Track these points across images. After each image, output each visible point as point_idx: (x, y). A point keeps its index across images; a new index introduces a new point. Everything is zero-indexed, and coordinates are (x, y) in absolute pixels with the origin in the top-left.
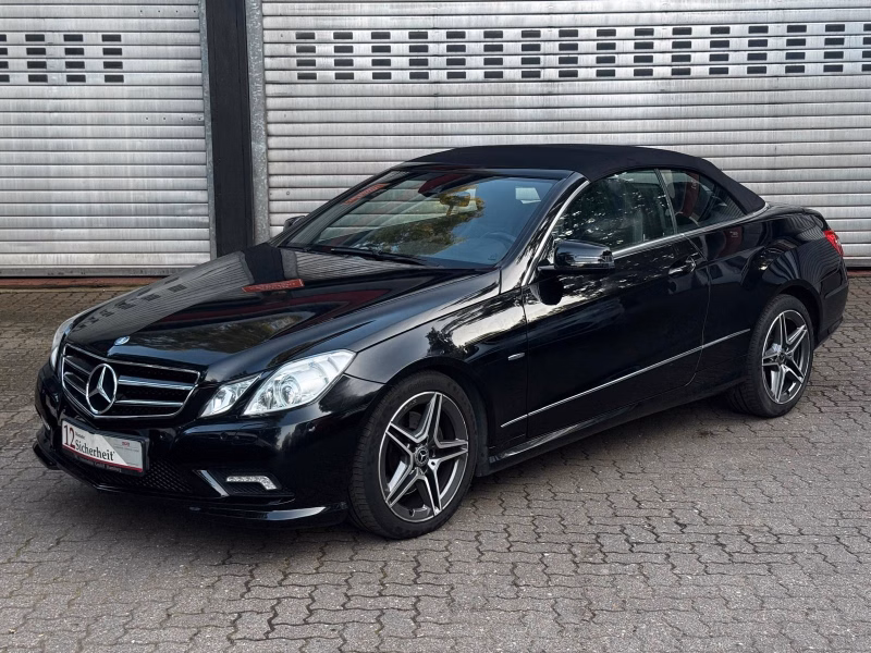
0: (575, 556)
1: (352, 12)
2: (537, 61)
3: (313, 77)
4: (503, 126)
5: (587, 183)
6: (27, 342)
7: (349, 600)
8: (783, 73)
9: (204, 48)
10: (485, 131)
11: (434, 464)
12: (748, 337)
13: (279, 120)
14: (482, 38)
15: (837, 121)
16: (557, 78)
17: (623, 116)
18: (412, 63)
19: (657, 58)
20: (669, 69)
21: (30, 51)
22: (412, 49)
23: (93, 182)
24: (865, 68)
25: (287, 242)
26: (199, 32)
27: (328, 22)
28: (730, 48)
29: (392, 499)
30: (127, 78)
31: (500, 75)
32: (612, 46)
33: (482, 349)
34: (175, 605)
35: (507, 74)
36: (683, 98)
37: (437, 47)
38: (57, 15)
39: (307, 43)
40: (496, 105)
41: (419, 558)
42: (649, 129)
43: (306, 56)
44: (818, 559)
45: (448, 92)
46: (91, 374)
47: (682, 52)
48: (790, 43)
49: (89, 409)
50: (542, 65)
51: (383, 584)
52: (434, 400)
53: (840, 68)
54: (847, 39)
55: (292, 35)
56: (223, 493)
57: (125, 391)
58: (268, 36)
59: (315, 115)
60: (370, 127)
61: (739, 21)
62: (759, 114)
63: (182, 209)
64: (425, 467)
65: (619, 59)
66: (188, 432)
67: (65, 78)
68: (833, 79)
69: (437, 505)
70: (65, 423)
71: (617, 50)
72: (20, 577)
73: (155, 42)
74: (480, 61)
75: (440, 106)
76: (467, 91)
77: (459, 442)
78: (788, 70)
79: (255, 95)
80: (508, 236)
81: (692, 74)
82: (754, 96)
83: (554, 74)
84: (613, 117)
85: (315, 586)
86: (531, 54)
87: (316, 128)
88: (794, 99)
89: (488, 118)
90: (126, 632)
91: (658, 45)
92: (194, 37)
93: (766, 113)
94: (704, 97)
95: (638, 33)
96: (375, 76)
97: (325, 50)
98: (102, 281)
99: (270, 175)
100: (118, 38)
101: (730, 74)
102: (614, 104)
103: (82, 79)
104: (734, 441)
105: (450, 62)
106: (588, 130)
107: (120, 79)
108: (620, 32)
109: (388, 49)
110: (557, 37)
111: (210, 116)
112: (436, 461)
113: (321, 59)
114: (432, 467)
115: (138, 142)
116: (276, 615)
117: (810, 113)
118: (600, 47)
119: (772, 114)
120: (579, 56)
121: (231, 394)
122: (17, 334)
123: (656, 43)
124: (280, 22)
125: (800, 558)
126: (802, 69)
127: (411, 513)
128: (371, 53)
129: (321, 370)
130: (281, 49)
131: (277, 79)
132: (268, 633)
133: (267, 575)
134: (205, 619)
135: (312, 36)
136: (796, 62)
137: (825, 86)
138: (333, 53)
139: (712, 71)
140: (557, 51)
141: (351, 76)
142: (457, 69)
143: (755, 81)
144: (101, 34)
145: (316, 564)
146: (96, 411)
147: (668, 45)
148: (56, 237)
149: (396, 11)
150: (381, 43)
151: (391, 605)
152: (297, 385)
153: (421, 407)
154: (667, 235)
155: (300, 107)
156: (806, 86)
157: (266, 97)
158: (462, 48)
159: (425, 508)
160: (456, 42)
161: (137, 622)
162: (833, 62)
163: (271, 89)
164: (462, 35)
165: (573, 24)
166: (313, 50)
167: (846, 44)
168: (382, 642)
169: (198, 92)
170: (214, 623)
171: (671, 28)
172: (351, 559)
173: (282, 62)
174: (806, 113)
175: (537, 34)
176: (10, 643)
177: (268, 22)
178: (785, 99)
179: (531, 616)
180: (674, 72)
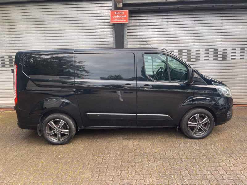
14: (178, 52)
16: (195, 60)
19: (219, 56)
28: (236, 53)
36: (225, 65)
47: (225, 54)
50: (191, 58)
61: (238, 47)
62: (242, 68)
71: (209, 54)
81: (227, 60)
82: (241, 64)
91: (219, 53)
94: (230, 65)
95: (214, 50)
101: (236, 59)
108: (210, 50)
110: (195, 51)
118: (205, 53)
120: (200, 56)
139: (232, 59)
140: (195, 55)
143: (242, 61)
149: (158, 46)
171: (222, 49)
180: (223, 59)
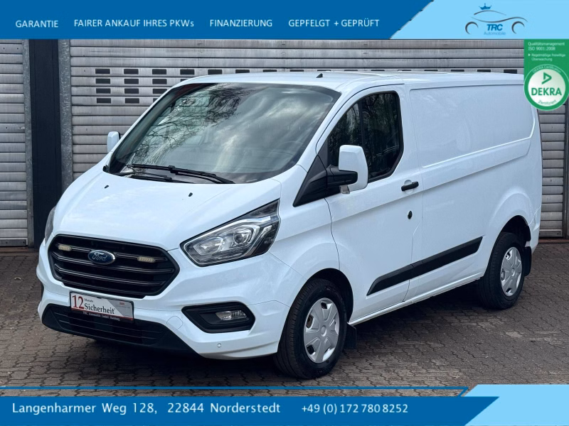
1: (137, 54)
3: (109, 101)
13: (83, 133)
26: (21, 64)
27: (120, 61)
39: (104, 76)
43: (103, 86)
55: (93, 70)
58: (74, 71)
59: (110, 129)
79: (65, 110)
92: (19, 68)
97: (118, 83)
109: (164, 82)
111: (30, 125)
113: (114, 88)
124: (83, 61)
128: (152, 85)
130: (84, 80)
131: (81, 102)
135: (108, 72)
138: (123, 83)
141: (137, 101)
149: (170, 54)
150: (159, 77)
155: (99, 123)
157: (73, 115)
163: (76, 110)
164: (220, 72)
165: (300, 66)
166: (108, 81)
169: (20, 108)
173: (86, 90)
177: (75, 61)
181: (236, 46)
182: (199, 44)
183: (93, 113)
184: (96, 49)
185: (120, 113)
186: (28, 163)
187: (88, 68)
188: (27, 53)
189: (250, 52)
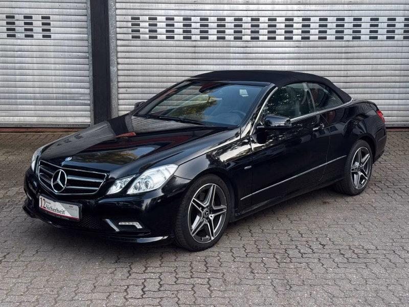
0: (277, 259)
1: (157, 8)
2: (241, 32)
3: (139, 37)
4: (225, 61)
5: (277, 88)
6: (9, 158)
7: (178, 280)
8: (351, 39)
9: (89, 23)
10: (217, 63)
11: (212, 217)
12: (345, 159)
13: (123, 57)
14: (216, 21)
15: (375, 61)
16: (250, 40)
17: (279, 57)
18: (184, 32)
19: (295, 32)
20: (300, 37)
21: (8, 23)
22: (184, 25)
23: (37, 84)
24: (388, 38)
25: (137, 113)
26: (86, 15)
27: (146, 12)
28: (328, 28)
29: (193, 233)
30: (53, 36)
31: (224, 38)
32: (275, 26)
33: (232, 164)
34: (97, 282)
35: (227, 37)
36: (306, 50)
37: (196, 25)
38: (21, 7)
39: (136, 22)
40: (222, 51)
41: (206, 260)
42: (291, 63)
43: (136, 28)
44: (387, 261)
45: (200, 45)
46: (54, 174)
47: (306, 29)
48: (354, 26)
49: (53, 190)
50: (243, 34)
51: (192, 272)
52: (212, 188)
53: (376, 38)
54: (380, 24)
55: (129, 18)
56: (117, 230)
57: (71, 182)
58: (118, 18)
59: (140, 55)
60: (164, 61)
61: (332, 15)
62: (340, 57)
63: (78, 97)
64: (208, 218)
65: (278, 32)
66: (100, 202)
67: (24, 36)
68: (373, 42)
69: (213, 235)
70: (40, 197)
71: (277, 28)
72: (22, 268)
73: (66, 20)
74: (215, 31)
75: (197, 51)
76: (209, 45)
77: (222, 206)
78: (354, 38)
79: (112, 45)
80: (242, 113)
81: (311, 39)
82: (338, 50)
83: (248, 38)
84: (275, 58)
85: (161, 273)
86: (238, 29)
87: (140, 61)
88: (356, 51)
89: (218, 58)
90: (76, 294)
91: (295, 26)
92: (84, 18)
93: (343, 57)
94: (315, 50)
95: (286, 20)
96: (167, 38)
97: (144, 25)
98: (40, 130)
99: (118, 82)
100: (49, 18)
101: (327, 39)
102: (275, 52)
103: (32, 36)
104: (338, 206)
105: (201, 32)
106: (264, 63)
107: (50, 36)
108: (279, 19)
109: (173, 25)
110: (250, 21)
111: (91, 54)
112: (213, 215)
113: (142, 29)
114: (211, 218)
115: (57, 66)
116: (145, 287)
117: (363, 57)
118: (269, 26)
119: (346, 57)
120: (260, 30)
121: (120, 184)
122: (4, 154)
123: (295, 25)
124: (124, 12)
125: (379, 260)
126: (359, 38)
127: (201, 239)
128: (165, 27)
129: (163, 173)
130: (124, 24)
131: (122, 38)
132: (142, 295)
133: (138, 268)
134: (112, 289)
135: (138, 19)
136: (357, 35)
137: (369, 45)
138: (148, 27)
139: (320, 38)
140: (250, 27)
141: (156, 37)
142: (204, 35)
143: (339, 43)
144: (41, 16)
145: (160, 263)
146: (56, 191)
147: (300, 26)
148: (19, 109)
149: (177, 8)
150: (170, 22)
151: (197, 282)
152: (152, 180)
153: (206, 191)
154: (311, 112)
155: (133, 51)
156: (361, 46)
157: (117, 46)
158: (207, 26)
159: (207, 237)
160: (205, 23)
161: (80, 290)
162: (373, 35)
163: (119, 43)
164: (207, 20)
165: (257, 15)
166: (139, 25)
167: (379, 27)
168: (196, 300)
169: (85, 43)
170: (117, 290)
171: (301, 18)
172: (175, 260)
173: (125, 30)
174: (361, 57)
175: (241, 20)
176: (22, 300)
177: (118, 12)
178: (351, 51)
179: (262, 288)
180: (303, 38)
181: (218, 3)
182: (195, 2)
183: (130, 45)
184: (132, 4)
185: (146, 45)
186: (90, 77)
187: (127, 16)
188: (89, 9)
189: (226, 7)
